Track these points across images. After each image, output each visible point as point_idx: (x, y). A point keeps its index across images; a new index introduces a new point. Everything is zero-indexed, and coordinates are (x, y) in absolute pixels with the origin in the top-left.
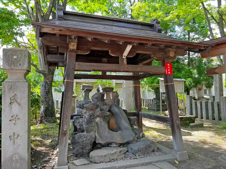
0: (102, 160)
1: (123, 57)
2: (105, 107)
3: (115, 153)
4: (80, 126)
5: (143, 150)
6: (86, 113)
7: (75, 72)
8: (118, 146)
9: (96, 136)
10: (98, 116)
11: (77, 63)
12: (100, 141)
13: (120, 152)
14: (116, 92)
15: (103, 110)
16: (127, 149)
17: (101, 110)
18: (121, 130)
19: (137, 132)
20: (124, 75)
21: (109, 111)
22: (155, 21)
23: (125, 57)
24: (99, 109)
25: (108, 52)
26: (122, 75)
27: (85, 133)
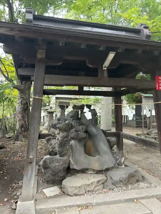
0: (76, 191)
1: (104, 68)
2: (80, 127)
3: (92, 183)
4: (53, 149)
5: (125, 181)
6: (59, 134)
7: (44, 86)
8: (95, 173)
9: (70, 161)
10: (73, 138)
11: (46, 76)
12: (74, 166)
13: (98, 182)
14: (94, 109)
15: (79, 131)
16: (106, 178)
17: (76, 131)
18: (99, 154)
19: (118, 157)
20: (103, 90)
21: (86, 132)
22: (143, 26)
23: (106, 69)
24: (74, 129)
25: (85, 62)
26: (101, 90)
27: (58, 157)
